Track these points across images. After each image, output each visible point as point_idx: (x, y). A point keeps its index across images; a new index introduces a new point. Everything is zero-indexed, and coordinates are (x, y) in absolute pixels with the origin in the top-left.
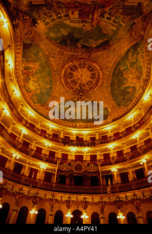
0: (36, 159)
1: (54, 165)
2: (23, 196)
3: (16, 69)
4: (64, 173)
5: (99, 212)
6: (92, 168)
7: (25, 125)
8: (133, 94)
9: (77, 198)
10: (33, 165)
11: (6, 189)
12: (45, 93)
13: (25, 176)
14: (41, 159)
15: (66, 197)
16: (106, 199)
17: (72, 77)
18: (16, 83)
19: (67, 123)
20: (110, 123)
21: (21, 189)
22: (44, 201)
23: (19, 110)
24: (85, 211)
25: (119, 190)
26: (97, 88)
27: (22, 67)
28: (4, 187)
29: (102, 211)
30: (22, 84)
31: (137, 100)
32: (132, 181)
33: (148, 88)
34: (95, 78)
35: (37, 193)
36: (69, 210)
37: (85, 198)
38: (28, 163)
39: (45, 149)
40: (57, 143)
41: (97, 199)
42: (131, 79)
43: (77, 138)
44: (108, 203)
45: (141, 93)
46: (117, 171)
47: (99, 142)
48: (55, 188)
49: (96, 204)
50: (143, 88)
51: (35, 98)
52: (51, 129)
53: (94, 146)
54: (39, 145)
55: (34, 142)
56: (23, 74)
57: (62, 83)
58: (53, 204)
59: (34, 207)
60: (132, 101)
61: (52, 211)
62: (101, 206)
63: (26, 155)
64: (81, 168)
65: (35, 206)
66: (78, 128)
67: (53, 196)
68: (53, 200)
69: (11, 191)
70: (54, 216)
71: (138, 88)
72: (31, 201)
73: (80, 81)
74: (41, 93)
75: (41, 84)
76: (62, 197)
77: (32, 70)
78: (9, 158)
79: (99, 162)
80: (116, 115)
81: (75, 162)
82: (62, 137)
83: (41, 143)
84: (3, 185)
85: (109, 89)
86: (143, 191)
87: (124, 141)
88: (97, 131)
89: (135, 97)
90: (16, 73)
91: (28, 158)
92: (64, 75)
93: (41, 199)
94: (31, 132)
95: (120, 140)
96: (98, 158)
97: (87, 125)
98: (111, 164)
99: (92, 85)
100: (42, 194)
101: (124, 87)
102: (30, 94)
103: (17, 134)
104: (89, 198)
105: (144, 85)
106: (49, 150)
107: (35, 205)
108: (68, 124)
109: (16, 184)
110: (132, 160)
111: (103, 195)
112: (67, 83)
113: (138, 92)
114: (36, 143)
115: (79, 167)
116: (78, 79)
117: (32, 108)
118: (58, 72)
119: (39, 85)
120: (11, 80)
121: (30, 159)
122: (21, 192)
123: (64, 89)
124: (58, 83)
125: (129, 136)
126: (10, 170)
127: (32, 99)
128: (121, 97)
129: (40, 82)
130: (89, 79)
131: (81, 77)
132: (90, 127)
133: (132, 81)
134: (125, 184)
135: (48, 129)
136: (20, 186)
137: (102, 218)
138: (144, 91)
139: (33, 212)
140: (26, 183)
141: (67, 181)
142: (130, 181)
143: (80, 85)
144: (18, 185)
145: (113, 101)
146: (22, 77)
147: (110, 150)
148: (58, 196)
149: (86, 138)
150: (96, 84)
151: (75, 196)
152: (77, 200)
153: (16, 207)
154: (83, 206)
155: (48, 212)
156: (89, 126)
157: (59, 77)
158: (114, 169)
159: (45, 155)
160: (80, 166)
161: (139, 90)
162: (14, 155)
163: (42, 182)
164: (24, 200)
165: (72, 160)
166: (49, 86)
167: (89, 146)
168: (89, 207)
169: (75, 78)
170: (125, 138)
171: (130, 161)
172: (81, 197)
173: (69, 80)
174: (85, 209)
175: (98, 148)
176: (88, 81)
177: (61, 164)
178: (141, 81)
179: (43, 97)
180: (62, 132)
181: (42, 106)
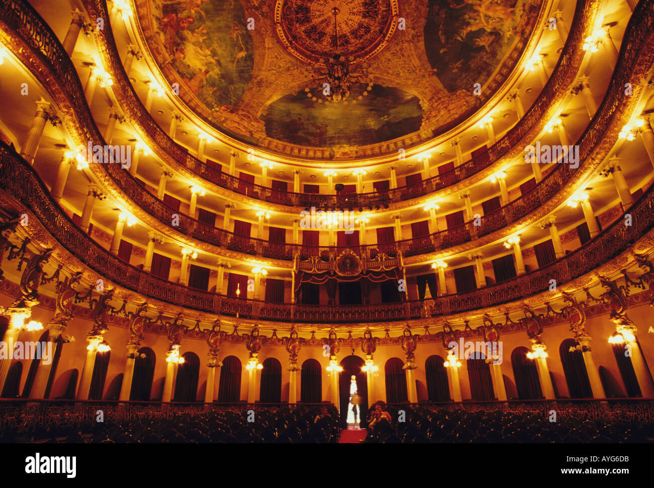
0: (240, 255)
1: (286, 263)
2: (225, 336)
3: (140, 18)
4: (314, 280)
5: (403, 357)
6: (382, 264)
7: (195, 172)
8: (494, 54)
9: (350, 332)
10: (235, 267)
11: (184, 326)
12: (235, 75)
13: (219, 295)
14: (253, 253)
15: (322, 332)
16: (418, 331)
17: (307, 20)
18: (149, 59)
19: (307, 151)
20: (428, 139)
21: (217, 324)
22: (273, 343)
23: (172, 134)
24: (369, 357)
25: (449, 310)
26: (385, 44)
27: (157, 7)
28: (179, 322)
29: (410, 355)
30: (165, 60)
31: (504, 71)
32: (483, 288)
33: (538, 32)
34: (376, 13)
35: (255, 329)
36: (333, 357)
37: (369, 332)
38: (222, 266)
39: (257, 226)
40: (287, 208)
41: (397, 331)
42: (488, 9)
43: (339, 187)
44: (426, 337)
45: (516, 49)
46: (446, 265)
47: (398, 195)
48: (295, 315)
49: (397, 341)
50: (523, 32)
51: (209, 92)
52: (264, 171)
53: (386, 207)
54: (242, 216)
55: (228, 210)
56: (164, 27)
57: (279, 41)
58: (294, 348)
59: (251, 356)
60: (489, 75)
61: (294, 362)
62: (408, 345)
63: (215, 248)
64: (354, 264)
65: (255, 355)
66: (340, 160)
67: (293, 331)
68: (294, 340)
69: (197, 329)
70: (300, 372)
71: (508, 34)
72: (243, 346)
73: (331, 27)
74: (223, 76)
75: (219, 51)
76: (313, 332)
77: (185, 14)
78: (173, 258)
79: (399, 246)
80: (443, 117)
81: (339, 252)
82: (297, 188)
83: (244, 211)
84: (176, 320)
85: (422, 45)
86: (507, 309)
87: (465, 188)
88: (393, 164)
89: (498, 62)
90: (143, 29)
91: (219, 254)
92: (284, 16)
93: (265, 339)
94: (216, 188)
95: (455, 188)
96: (398, 235)
97: (364, 151)
98: (431, 250)
99: (368, 36)
100: (265, 329)
101: (464, 33)
102: (194, 83)
103: (181, 196)
104: (378, 331)
105: (527, 24)
106: (269, 225)
107: (255, 352)
108: (311, 154)
109: (203, 313)
110: (485, 238)
111: (411, 322)
112: (294, 37)
113: (509, 44)
114: (232, 213)
115: (348, 264)
116: (327, 21)
117: (205, 120)
118: (265, 9)
119: (214, 54)
120: (133, 53)
121: (225, 255)
122: (217, 329)
123: (288, 58)
124: (268, 42)
125: (479, 175)
126: (183, 286)
127: (200, 96)
128: (458, 64)
129: (215, 45)
130: (357, 19)
131: (335, 14)
132: (373, 156)
133: (490, 14)
134: (465, 296)
135: (259, 171)
136: (215, 318)
137: (410, 368)
138: (525, 42)
139: (252, 367)
140: (226, 310)
141: (324, 297)
142: (478, 287)
143: (334, 39)
144: (209, 315)
145: (435, 78)
146: (162, 37)
147: (428, 214)
148: (305, 331)
149: (365, 187)
150: (382, 32)
151: (345, 329)
152: (350, 336)
153: (213, 359)
154: (365, 348)
155: (286, 364)
156: (369, 152)
157: (269, 22)
158: (439, 262)
159: (260, 241)
160: (352, 259)
161: (511, 39)
162: (185, 252)
163: (262, 305)
164: (226, 344)
165: (331, 248)
166: (243, 54)
167: (371, 209)
168: (379, 349)
169: (316, 21)
170: (467, 182)
171: (480, 240)
172: (359, 331)
173: (301, 29)
174: (369, 354)
175: (397, 212)
176: (356, 26)
177: (303, 258)
178: (519, 11)
179: (232, 87)
180: (296, 177)
181: (232, 112)
